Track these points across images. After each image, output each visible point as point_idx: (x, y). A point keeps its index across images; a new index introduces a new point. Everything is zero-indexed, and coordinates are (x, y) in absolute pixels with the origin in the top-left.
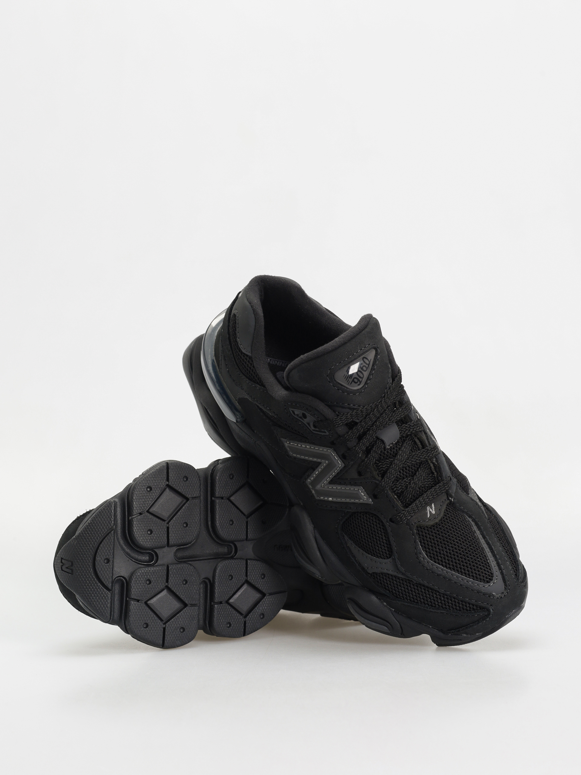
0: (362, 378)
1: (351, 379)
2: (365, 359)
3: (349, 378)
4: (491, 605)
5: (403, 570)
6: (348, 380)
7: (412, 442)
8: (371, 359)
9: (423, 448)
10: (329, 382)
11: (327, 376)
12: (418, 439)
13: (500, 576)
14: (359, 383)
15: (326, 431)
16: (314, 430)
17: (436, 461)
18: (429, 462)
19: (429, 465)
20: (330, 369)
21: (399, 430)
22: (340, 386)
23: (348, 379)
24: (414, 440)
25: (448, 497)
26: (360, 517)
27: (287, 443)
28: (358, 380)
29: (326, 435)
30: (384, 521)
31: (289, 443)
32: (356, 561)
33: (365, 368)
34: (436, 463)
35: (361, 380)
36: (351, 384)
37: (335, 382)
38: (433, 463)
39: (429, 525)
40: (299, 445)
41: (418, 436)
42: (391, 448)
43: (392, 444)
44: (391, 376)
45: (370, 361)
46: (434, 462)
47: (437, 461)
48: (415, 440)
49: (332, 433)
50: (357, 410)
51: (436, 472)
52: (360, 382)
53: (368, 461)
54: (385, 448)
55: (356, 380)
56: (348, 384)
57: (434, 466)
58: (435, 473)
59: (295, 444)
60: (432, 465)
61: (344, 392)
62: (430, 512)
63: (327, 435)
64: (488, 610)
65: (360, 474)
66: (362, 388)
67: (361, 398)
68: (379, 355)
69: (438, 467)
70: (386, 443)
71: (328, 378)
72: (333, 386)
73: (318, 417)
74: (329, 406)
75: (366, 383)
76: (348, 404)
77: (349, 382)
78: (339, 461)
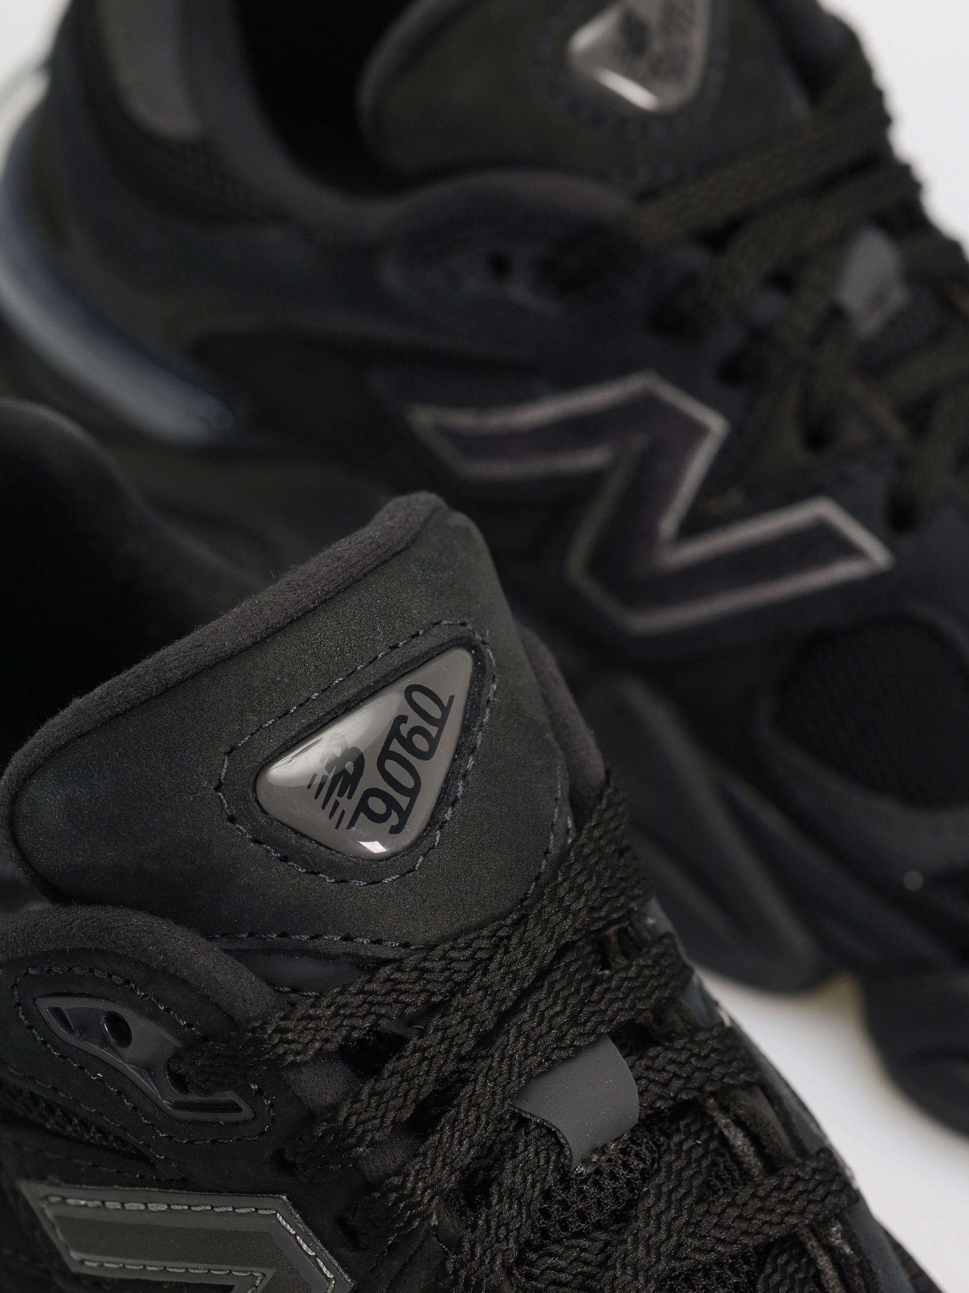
0: (413, 793)
1: (350, 797)
2: (417, 696)
3: (341, 794)
6: (337, 804)
7: (706, 1142)
8: (452, 698)
9: (772, 1166)
10: (232, 819)
11: (218, 788)
12: (739, 1123)
14: (394, 819)
15: (241, 1103)
16: (178, 1105)
17: (843, 1237)
18: (812, 1243)
19: (812, 1262)
20: (233, 749)
21: (637, 1079)
22: (294, 839)
23: (334, 797)
24: (716, 1131)
27: (50, 1204)
28: (391, 804)
29: (237, 1123)
31: (58, 1203)
33: (420, 743)
34: (848, 1250)
35: (403, 801)
36: (352, 823)
37: (262, 820)
38: (830, 1250)
40: (110, 1205)
41: (740, 1107)
42: (598, 1172)
43: (603, 1150)
44: (566, 793)
45: (445, 703)
46: (837, 1240)
47: (849, 1237)
48: (721, 1133)
49: (271, 1106)
50: (394, 966)
52: (404, 816)
53: (478, 1251)
54: (564, 1170)
55: (377, 805)
56: (337, 827)
57: (836, 1265)
59: (90, 1204)
60: (824, 1262)
61: (317, 874)
63: (246, 1122)
66: (415, 844)
67: (411, 898)
68: (493, 681)
69: (857, 1271)
70: (567, 1143)
71: (221, 801)
72: (256, 841)
73: (189, 1025)
74: (241, 955)
75: (434, 821)
76: (343, 934)
77: (343, 812)
78: (321, 1264)
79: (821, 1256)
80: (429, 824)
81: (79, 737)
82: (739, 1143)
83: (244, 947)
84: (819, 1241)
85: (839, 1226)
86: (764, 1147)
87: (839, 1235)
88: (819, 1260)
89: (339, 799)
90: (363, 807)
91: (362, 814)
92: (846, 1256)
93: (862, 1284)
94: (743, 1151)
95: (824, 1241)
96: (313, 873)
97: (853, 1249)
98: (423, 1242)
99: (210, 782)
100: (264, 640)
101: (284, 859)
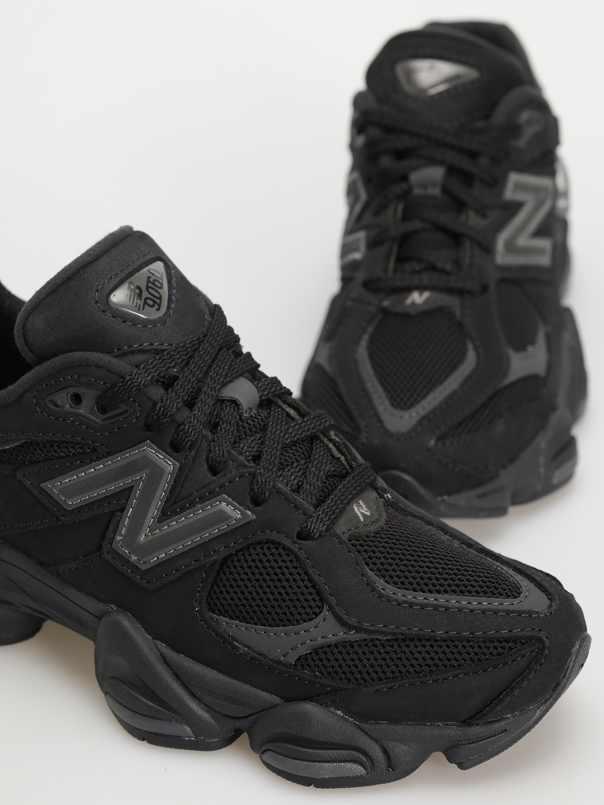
0: (160, 298)
1: (140, 300)
2: (152, 271)
3: (137, 299)
4: (540, 630)
5: (353, 621)
8: (163, 273)
10: (103, 311)
11: (96, 302)
13: (532, 586)
14: (156, 306)
15: (127, 408)
17: (335, 435)
18: (325, 439)
19: (326, 446)
20: (98, 290)
23: (135, 300)
25: (379, 493)
26: (239, 561)
27: (55, 487)
28: (155, 302)
29: (127, 417)
30: (288, 543)
31: (59, 485)
32: (256, 652)
34: (338, 439)
35: (158, 301)
36: (143, 309)
37: (114, 310)
38: (331, 440)
39: (370, 532)
40: (79, 475)
42: (252, 416)
45: (161, 274)
49: (139, 405)
51: (343, 454)
52: (159, 305)
54: (241, 415)
56: (139, 310)
58: (343, 458)
59: (71, 479)
60: (331, 445)
62: (362, 513)
64: (540, 640)
65: (214, 471)
66: (165, 314)
67: (169, 330)
69: (343, 446)
70: (241, 403)
71: (99, 306)
72: (113, 317)
73: (104, 384)
74: (117, 357)
75: (169, 307)
76: (150, 343)
77: (140, 305)
78: (167, 460)
79: (329, 443)
80: (167, 309)
81: (42, 300)
82: (292, 412)
83: (117, 354)
84: (327, 438)
85: (333, 432)
86: (300, 412)
87: (334, 435)
88: (329, 445)
89: (137, 301)
90: (145, 303)
91: (146, 305)
92: (338, 442)
93: (346, 450)
94: (294, 415)
95: (329, 438)
96: (135, 325)
97: (340, 439)
98: (201, 443)
99: (93, 301)
100: (97, 258)
101: (125, 322)
